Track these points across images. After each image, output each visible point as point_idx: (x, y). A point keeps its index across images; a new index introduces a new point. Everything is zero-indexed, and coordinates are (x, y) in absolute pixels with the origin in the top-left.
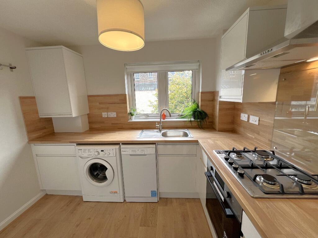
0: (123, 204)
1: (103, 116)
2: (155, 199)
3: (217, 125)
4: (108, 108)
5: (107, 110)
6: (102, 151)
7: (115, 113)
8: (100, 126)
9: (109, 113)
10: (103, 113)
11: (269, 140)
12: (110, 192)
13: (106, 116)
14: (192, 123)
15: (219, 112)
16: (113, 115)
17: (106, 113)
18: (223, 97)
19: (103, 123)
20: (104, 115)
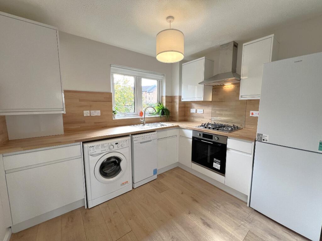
0: (132, 191)
1: (85, 115)
2: (155, 177)
3: (178, 118)
4: (91, 106)
5: (90, 108)
6: (116, 144)
7: (99, 111)
8: (80, 127)
9: (92, 112)
10: (85, 112)
11: (210, 119)
12: (121, 184)
13: (89, 115)
14: (162, 118)
15: (179, 109)
16: (97, 113)
17: (88, 112)
18: (183, 99)
19: (84, 122)
20: (86, 113)
